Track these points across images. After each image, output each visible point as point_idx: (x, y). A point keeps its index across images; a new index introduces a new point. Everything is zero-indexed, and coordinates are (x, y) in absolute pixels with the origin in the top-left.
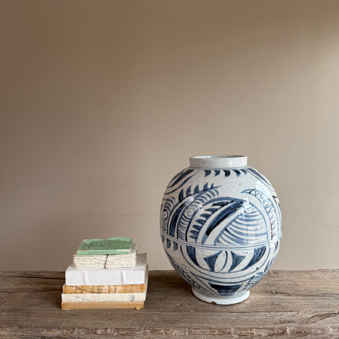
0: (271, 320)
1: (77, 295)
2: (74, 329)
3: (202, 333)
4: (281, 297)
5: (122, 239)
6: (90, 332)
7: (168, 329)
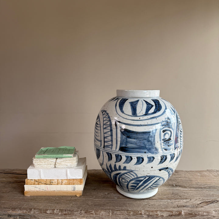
0: (171, 205)
1: (35, 186)
2: (31, 210)
3: (121, 214)
4: (179, 189)
5: (68, 148)
6: (42, 212)
7: (97, 210)
